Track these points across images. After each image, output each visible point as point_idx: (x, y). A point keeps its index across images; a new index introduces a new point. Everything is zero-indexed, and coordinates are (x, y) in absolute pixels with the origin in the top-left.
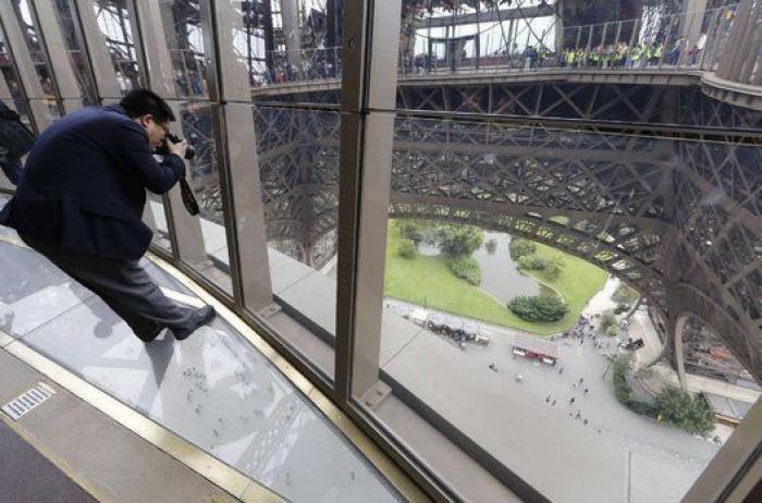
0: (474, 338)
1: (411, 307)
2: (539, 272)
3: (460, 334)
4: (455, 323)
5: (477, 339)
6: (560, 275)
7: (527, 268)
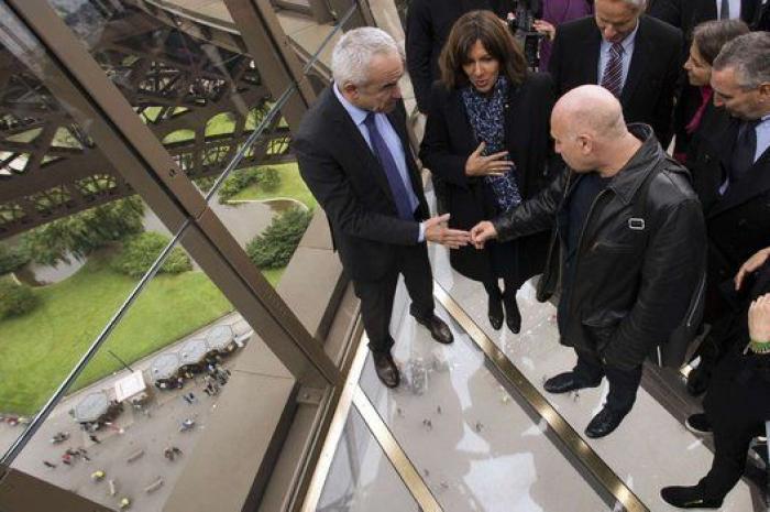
0: (236, 346)
1: (105, 385)
2: (254, 188)
3: (214, 357)
4: (194, 350)
5: (240, 345)
6: (279, 175)
7: (234, 193)
